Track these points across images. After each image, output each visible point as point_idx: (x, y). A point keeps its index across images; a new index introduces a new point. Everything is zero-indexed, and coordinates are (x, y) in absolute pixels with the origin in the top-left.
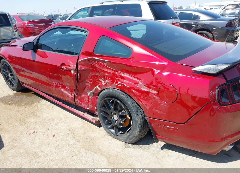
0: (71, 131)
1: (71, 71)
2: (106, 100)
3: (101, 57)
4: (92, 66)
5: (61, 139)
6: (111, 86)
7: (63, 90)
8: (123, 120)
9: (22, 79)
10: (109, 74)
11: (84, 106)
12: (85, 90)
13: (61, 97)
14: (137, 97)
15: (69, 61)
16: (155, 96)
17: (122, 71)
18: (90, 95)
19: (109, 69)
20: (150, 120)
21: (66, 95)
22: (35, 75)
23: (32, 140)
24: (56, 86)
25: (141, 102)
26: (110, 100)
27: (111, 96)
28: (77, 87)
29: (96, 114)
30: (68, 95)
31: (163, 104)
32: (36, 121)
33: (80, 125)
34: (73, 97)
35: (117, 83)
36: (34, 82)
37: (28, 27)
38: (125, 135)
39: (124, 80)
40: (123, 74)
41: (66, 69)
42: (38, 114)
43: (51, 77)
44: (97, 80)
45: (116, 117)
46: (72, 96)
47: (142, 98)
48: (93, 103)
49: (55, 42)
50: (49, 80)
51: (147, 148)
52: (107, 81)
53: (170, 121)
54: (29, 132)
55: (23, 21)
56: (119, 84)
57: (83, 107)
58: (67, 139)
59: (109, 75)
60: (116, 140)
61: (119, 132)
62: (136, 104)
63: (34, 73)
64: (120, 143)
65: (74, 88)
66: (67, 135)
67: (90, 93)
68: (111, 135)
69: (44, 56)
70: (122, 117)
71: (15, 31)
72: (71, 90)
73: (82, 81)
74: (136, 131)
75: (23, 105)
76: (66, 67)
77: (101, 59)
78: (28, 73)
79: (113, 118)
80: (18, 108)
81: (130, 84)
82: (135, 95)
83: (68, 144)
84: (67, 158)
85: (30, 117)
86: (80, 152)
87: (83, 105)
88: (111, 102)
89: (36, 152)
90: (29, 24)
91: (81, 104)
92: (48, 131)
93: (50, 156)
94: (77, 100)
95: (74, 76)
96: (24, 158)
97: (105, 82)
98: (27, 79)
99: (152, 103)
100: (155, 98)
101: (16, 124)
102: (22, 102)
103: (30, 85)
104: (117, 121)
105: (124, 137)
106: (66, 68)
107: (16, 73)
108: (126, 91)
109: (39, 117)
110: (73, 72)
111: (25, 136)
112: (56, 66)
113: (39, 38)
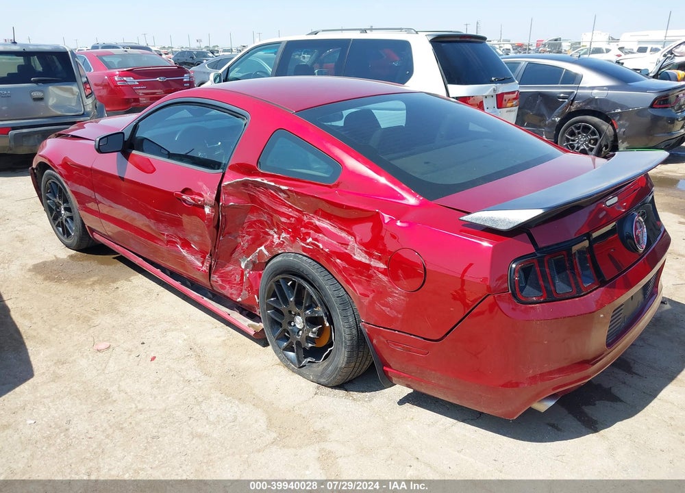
0: (195, 351)
1: (204, 208)
2: (278, 281)
3: (272, 179)
4: (253, 199)
5: (169, 367)
6: (292, 247)
7: (184, 252)
8: (314, 329)
9: (91, 221)
10: (289, 219)
11: (231, 294)
12: (236, 255)
13: (181, 270)
14: (343, 276)
15: (200, 183)
16: (380, 276)
17: (316, 213)
18: (246, 266)
19: (290, 207)
20: (370, 329)
21: (191, 264)
22: (121, 212)
23: (101, 366)
24: (169, 242)
25: (352, 286)
26: (287, 280)
27: (291, 272)
28: (217, 246)
29: (258, 314)
30: (196, 264)
31: (396, 293)
32: (114, 323)
33: (217, 339)
34: (207, 271)
35: (304, 240)
36: (120, 229)
37: (122, 86)
38: (319, 366)
39: (321, 235)
40: (319, 220)
41: (192, 201)
42: (123, 308)
43: (158, 219)
44: (264, 232)
45: (299, 322)
46: (204, 268)
47: (355, 277)
48: (251, 286)
49: (175, 133)
50: (154, 228)
51: (367, 399)
52: (284, 235)
53: (411, 335)
54: (96, 347)
55: (110, 68)
56: (308, 244)
57: (229, 295)
58: (183, 368)
59: (288, 221)
60: (297, 376)
61: (305, 358)
62: (345, 293)
63: (120, 207)
64: (303, 384)
65: (209, 248)
66: (184, 359)
67: (246, 262)
68: (287, 366)
69: (147, 168)
70: (312, 321)
71: (87, 97)
72: (203, 254)
73: (229, 233)
74: (340, 357)
75: (88, 285)
76: (193, 196)
77: (273, 184)
78: (106, 207)
79: (292, 324)
80: (77, 292)
81: (331, 244)
82: (340, 272)
83: (182, 379)
84: (176, 409)
85: (104, 313)
86: (206, 398)
87: (228, 291)
88: (289, 284)
89: (106, 392)
90: (125, 78)
91: (223, 288)
92: (141, 348)
93: (139, 401)
94: (215, 277)
95: (210, 220)
96: (78, 402)
97: (279, 238)
98: (103, 221)
99: (374, 291)
100: (380, 280)
101: (68, 328)
102: (88, 276)
103: (109, 236)
104: (301, 332)
105: (316, 369)
106: (193, 199)
107: (78, 206)
108: (323, 262)
109: (123, 315)
110: (207, 210)
111: (87, 355)
112: (171, 193)
113: (137, 124)
